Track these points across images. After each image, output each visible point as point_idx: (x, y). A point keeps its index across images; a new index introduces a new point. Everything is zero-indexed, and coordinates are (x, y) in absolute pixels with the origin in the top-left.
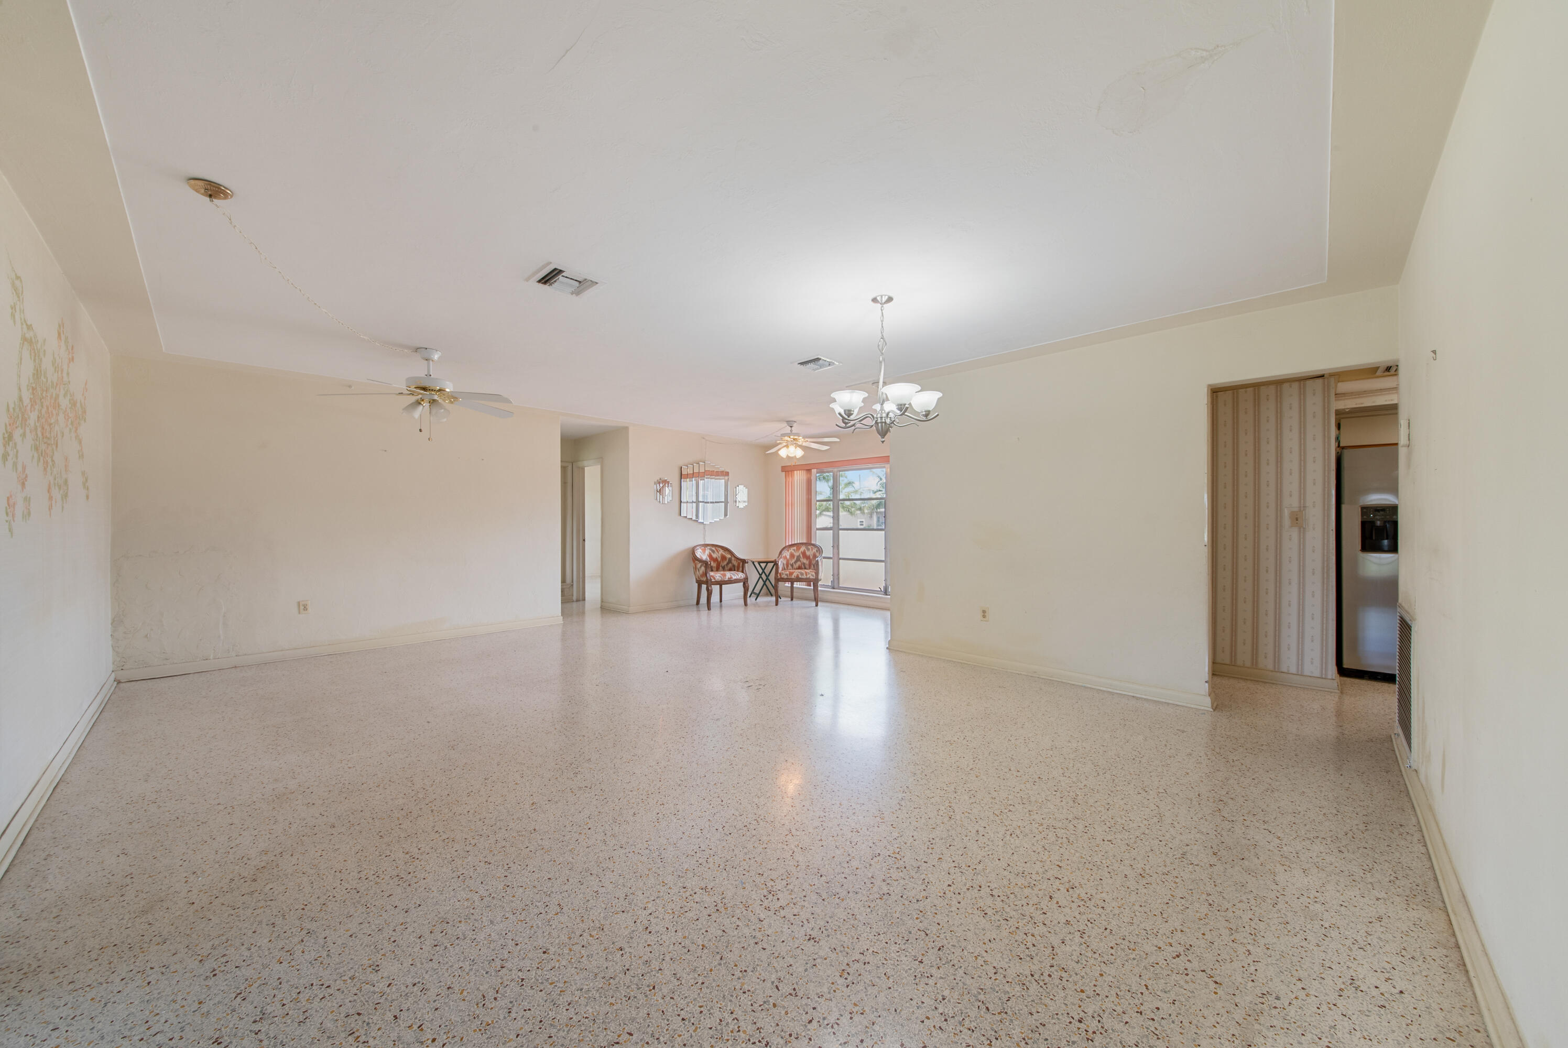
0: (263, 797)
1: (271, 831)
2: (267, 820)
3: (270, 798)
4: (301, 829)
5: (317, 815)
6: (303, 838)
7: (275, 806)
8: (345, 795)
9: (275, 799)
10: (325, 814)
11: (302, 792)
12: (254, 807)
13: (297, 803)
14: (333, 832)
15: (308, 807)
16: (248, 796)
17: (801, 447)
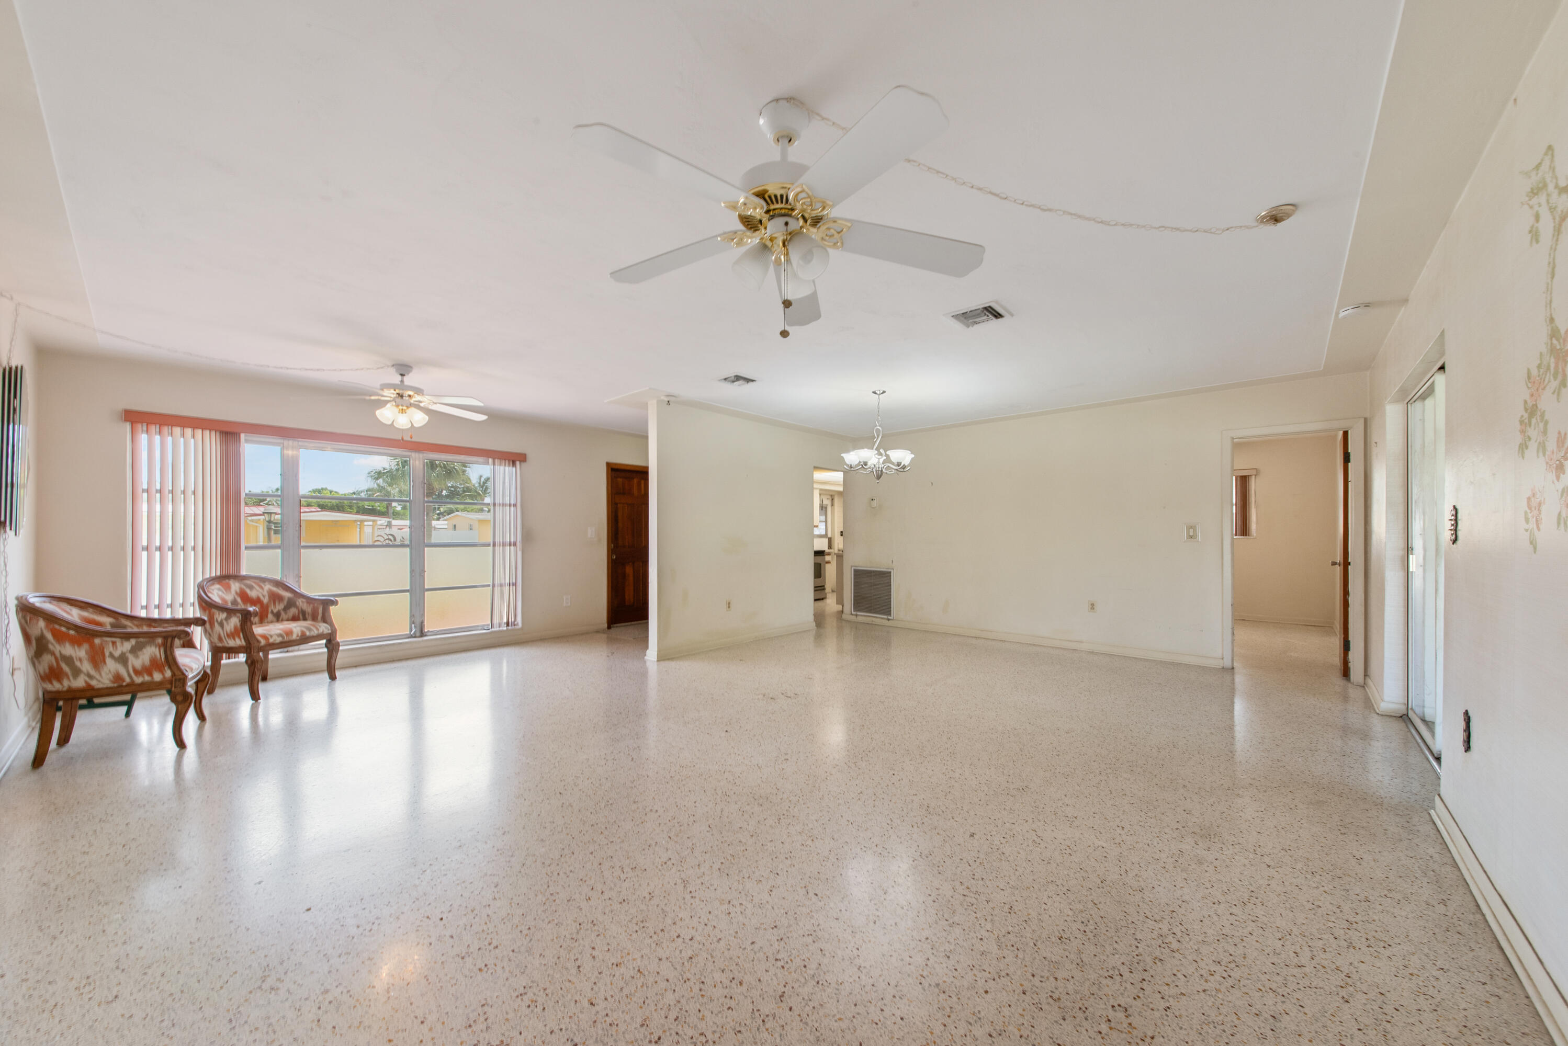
0: (1223, 846)
1: (1229, 808)
2: (1228, 819)
3: (1216, 840)
4: (1206, 797)
5: (1189, 800)
6: (1209, 790)
7: (1216, 828)
8: (1156, 803)
9: (1213, 837)
10: (1182, 798)
11: (1186, 829)
12: (1235, 839)
13: (1196, 820)
14: (1187, 783)
15: (1190, 811)
16: (1236, 857)
17: (426, 411)
